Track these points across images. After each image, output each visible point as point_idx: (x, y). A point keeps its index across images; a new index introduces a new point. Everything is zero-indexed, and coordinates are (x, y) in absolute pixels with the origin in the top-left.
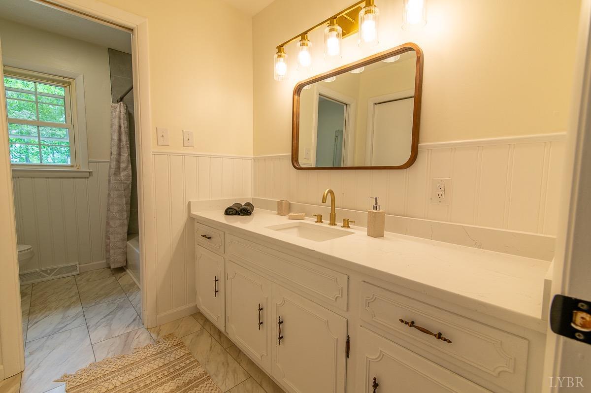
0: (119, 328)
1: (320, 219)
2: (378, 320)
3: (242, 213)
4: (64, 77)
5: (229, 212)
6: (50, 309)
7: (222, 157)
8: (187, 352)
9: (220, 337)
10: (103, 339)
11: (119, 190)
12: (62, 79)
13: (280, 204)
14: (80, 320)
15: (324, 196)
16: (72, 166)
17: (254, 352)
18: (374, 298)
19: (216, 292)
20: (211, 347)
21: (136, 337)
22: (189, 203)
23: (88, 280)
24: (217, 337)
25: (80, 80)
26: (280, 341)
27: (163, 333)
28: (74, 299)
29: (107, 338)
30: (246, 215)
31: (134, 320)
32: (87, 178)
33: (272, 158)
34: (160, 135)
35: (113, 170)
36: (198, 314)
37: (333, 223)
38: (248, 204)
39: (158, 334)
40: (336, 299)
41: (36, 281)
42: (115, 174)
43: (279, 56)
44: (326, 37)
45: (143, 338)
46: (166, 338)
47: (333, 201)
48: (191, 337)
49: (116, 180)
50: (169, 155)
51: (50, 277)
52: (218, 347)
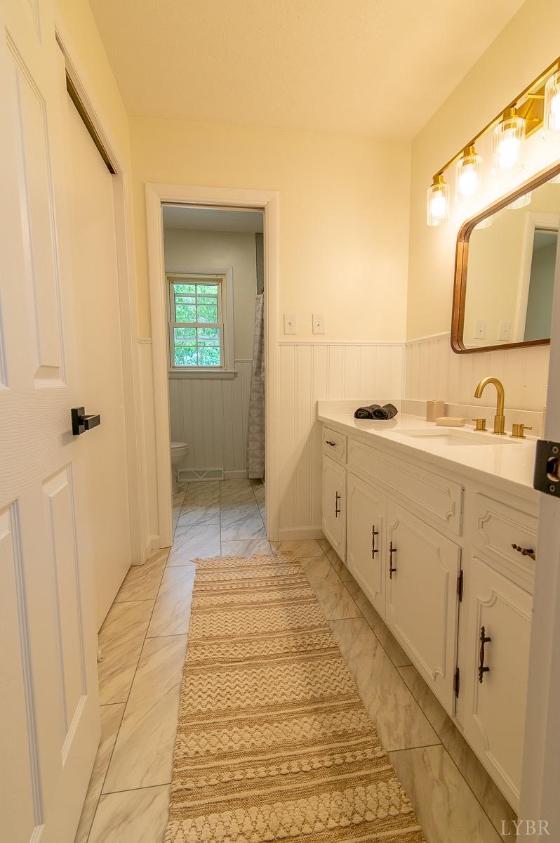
0: (246, 533)
1: (481, 426)
2: (492, 547)
3: (376, 416)
4: (217, 275)
5: (361, 414)
6: (197, 505)
7: (360, 345)
8: (300, 571)
9: (341, 568)
10: (230, 539)
11: (259, 392)
12: (215, 277)
13: (430, 405)
14: (216, 520)
15: (478, 387)
16: (221, 367)
17: (369, 589)
18: (488, 517)
19: (337, 511)
20: (328, 575)
21: (258, 545)
22: (317, 403)
23: (229, 487)
24: (337, 568)
25: (230, 274)
26: (391, 574)
27: (282, 549)
28: (215, 501)
29: (235, 539)
30: (381, 419)
31: (260, 530)
32: (232, 379)
33: (429, 342)
34: (287, 322)
35: (254, 371)
36: (323, 541)
37: (500, 429)
38: (390, 406)
39: (278, 549)
40: (448, 518)
41: (191, 480)
42: (256, 374)
43: (436, 189)
44: (496, 141)
45: (263, 548)
46: (284, 553)
47: (500, 396)
48: (309, 559)
49: (256, 381)
50: (296, 345)
51: (201, 479)
52: (336, 578)
